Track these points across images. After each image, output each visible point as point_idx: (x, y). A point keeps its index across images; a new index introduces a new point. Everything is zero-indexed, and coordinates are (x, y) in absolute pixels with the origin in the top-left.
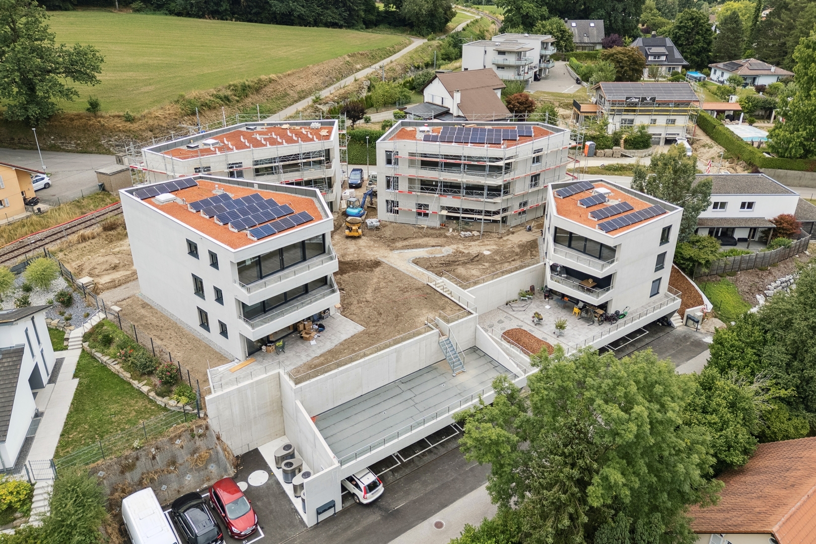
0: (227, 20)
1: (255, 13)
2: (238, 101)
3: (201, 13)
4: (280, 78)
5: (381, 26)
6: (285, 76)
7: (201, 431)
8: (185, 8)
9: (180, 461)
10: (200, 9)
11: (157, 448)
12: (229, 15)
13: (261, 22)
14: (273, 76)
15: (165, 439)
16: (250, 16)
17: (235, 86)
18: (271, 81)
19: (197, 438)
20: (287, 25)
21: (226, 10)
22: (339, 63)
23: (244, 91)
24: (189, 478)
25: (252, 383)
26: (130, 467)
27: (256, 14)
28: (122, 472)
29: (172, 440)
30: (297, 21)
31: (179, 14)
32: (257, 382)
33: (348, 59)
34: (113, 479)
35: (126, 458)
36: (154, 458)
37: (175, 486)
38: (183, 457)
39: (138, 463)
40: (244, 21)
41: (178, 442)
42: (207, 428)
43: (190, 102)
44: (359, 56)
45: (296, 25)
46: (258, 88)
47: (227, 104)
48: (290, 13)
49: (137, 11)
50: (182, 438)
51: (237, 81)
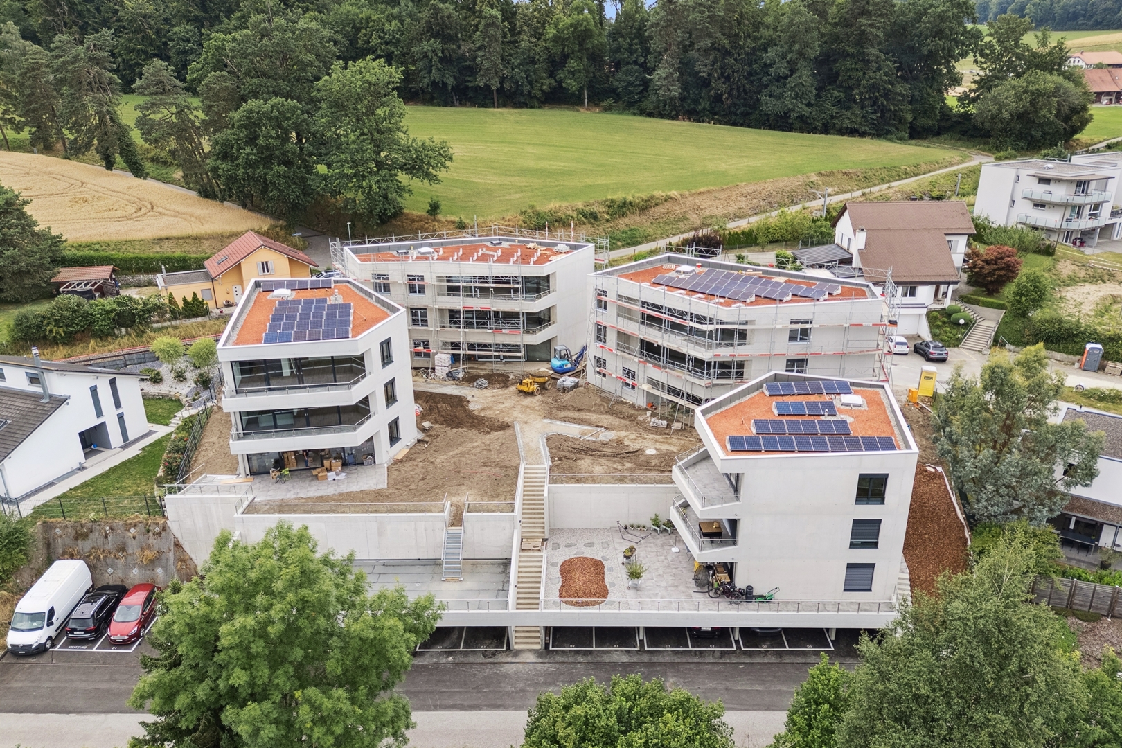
0: (703, 122)
1: (742, 113)
2: (608, 221)
3: (674, 113)
4: (683, 196)
5: (942, 138)
6: (692, 195)
7: (157, 529)
8: (658, 107)
9: (130, 551)
10: (674, 107)
11: (111, 528)
12: (707, 116)
13: (749, 126)
14: (674, 193)
15: (121, 523)
16: (734, 117)
17: (612, 201)
18: (669, 199)
19: (151, 534)
20: (783, 130)
21: (704, 109)
22: (795, 182)
23: (622, 208)
24: (135, 571)
25: (216, 499)
26: (84, 536)
27: (745, 115)
28: (76, 538)
29: (128, 526)
30: (797, 125)
31: (650, 115)
32: (222, 499)
33: (814, 178)
34: (68, 541)
35: (82, 526)
36: (106, 537)
37: (120, 574)
38: (133, 547)
39: (91, 536)
40: (726, 124)
41: (132, 530)
42: (164, 529)
43: (538, 215)
44: (840, 176)
45: (796, 130)
46: (644, 207)
47: (591, 223)
48: (786, 115)
49: (607, 109)
50: (138, 529)
51: (618, 196)
